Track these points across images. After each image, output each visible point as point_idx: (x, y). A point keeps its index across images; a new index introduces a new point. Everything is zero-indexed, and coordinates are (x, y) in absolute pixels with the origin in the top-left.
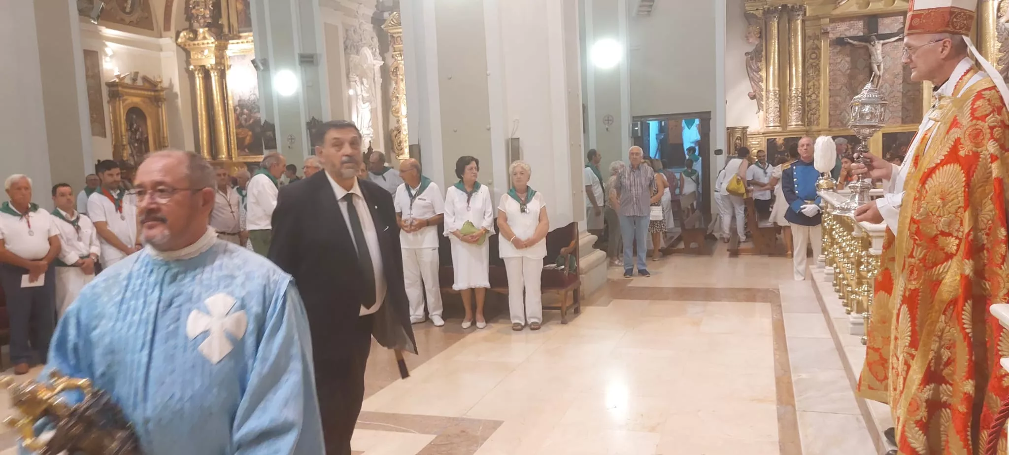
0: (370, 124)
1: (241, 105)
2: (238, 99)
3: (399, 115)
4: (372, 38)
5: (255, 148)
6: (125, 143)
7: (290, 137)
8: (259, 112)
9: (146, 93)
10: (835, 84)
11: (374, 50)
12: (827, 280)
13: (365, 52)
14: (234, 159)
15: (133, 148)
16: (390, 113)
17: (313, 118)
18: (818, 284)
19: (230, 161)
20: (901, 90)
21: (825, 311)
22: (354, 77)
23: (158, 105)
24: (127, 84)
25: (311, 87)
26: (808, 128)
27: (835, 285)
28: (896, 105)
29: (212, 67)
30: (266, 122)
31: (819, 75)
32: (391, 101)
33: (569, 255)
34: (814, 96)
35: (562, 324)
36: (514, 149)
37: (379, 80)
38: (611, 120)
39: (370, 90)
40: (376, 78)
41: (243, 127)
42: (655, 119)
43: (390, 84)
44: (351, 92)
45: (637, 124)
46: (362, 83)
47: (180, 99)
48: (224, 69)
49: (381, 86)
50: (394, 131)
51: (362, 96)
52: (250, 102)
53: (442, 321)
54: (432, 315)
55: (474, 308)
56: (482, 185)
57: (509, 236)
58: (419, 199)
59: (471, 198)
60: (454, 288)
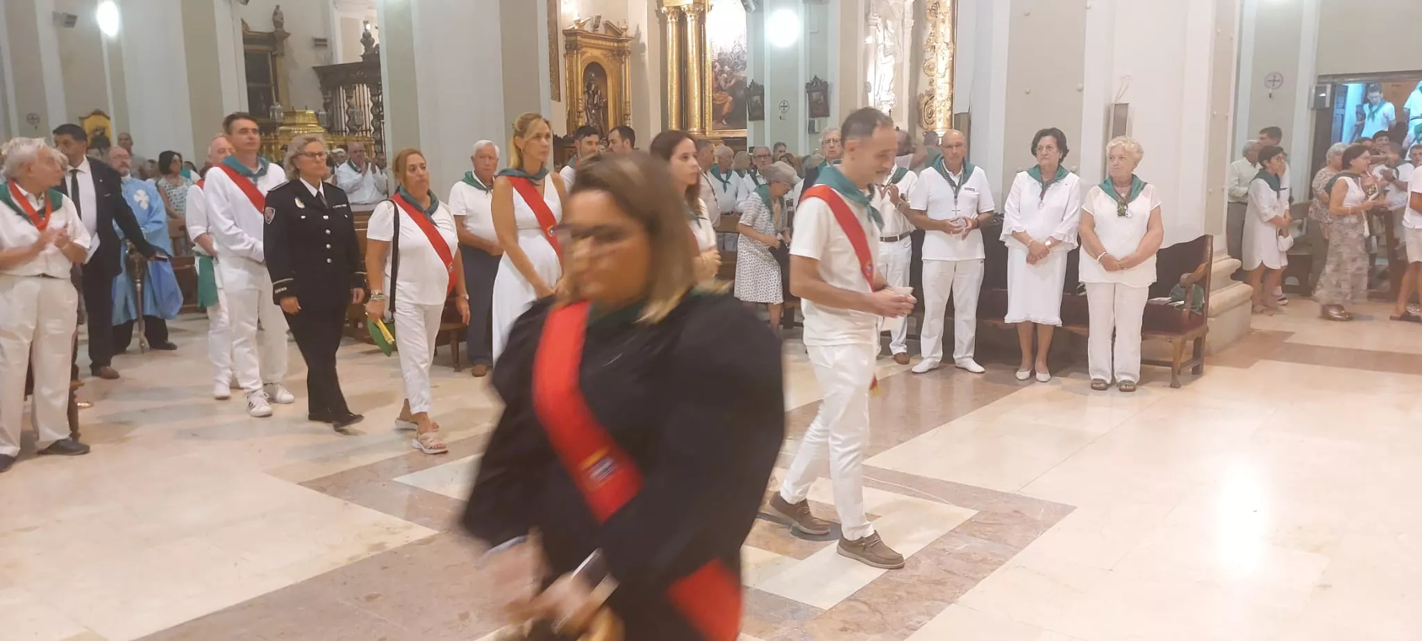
0: (892, 87)
1: (722, 60)
2: (719, 52)
3: (933, 73)
5: (736, 119)
6: (581, 109)
7: (782, 105)
8: (744, 69)
9: (608, 44)
14: (707, 133)
16: (922, 70)
17: (815, 77)
19: (702, 137)
22: (875, 19)
23: (621, 59)
24: (587, 32)
25: (816, 33)
29: (689, 8)
30: (753, 82)
32: (924, 52)
33: (1194, 285)
35: (1171, 386)
36: (1118, 121)
37: (910, 22)
38: (1279, 81)
39: (896, 37)
40: (906, 20)
41: (722, 90)
42: (1358, 79)
43: (925, 28)
44: (869, 40)
45: (1325, 88)
46: (886, 27)
47: (647, 52)
48: (704, 10)
49: (912, 32)
50: (924, 97)
51: (885, 45)
52: (733, 55)
53: (980, 367)
54: (963, 358)
55: (1034, 351)
56: (1071, 173)
57: (1096, 251)
58: (966, 188)
59: (1048, 191)
60: (1006, 320)
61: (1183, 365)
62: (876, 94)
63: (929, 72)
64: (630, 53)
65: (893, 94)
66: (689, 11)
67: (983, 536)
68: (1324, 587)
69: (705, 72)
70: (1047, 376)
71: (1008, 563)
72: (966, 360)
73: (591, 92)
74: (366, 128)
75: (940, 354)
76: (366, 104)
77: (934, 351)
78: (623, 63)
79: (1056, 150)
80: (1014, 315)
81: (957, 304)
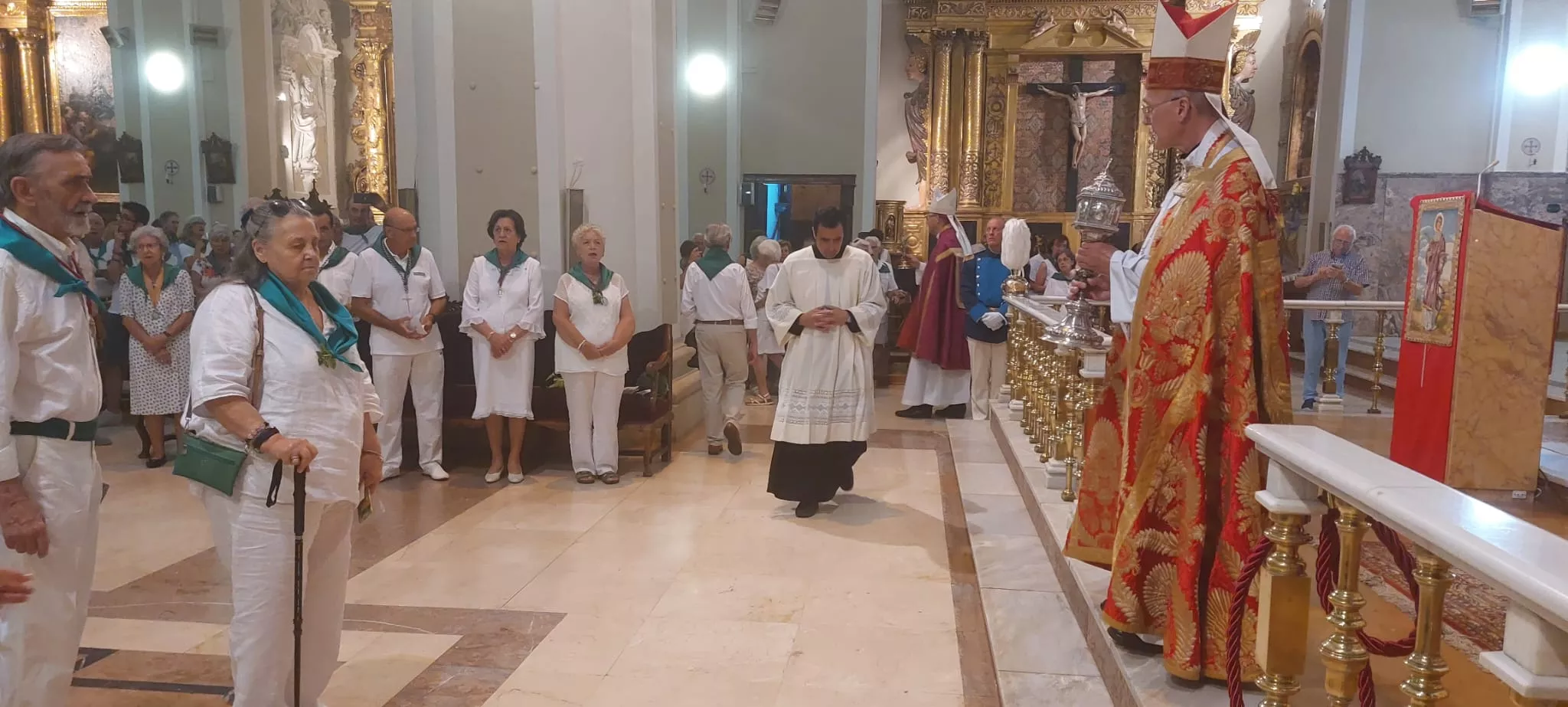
0: (314, 152)
1: (76, 103)
2: (71, 92)
3: (363, 141)
4: (321, 11)
5: (102, 182)
7: (169, 165)
8: (111, 118)
11: (324, 30)
13: (310, 35)
16: (350, 137)
17: (214, 135)
18: (1000, 422)
21: (1011, 459)
22: (288, 73)
25: (209, 80)
29: (22, 33)
30: (125, 136)
32: (352, 116)
33: (658, 373)
34: (994, 165)
35: (644, 476)
36: (574, 206)
37: (331, 81)
38: (711, 176)
39: (316, 98)
40: (326, 78)
43: (351, 90)
44: (283, 97)
45: (750, 186)
46: (302, 84)
48: (45, 38)
49: (334, 94)
50: (354, 168)
51: (302, 105)
52: (93, 100)
53: (444, 473)
54: (429, 463)
55: (506, 451)
56: (530, 258)
57: (574, 340)
58: (415, 274)
59: (507, 277)
60: (473, 417)
61: (654, 453)
62: (294, 160)
63: (359, 141)
65: (315, 161)
66: (22, 36)
67: (470, 664)
69: (50, 117)
70: (521, 476)
71: (501, 687)
72: (431, 466)
75: (401, 459)
77: (394, 455)
79: (514, 233)
80: (480, 411)
81: (417, 402)
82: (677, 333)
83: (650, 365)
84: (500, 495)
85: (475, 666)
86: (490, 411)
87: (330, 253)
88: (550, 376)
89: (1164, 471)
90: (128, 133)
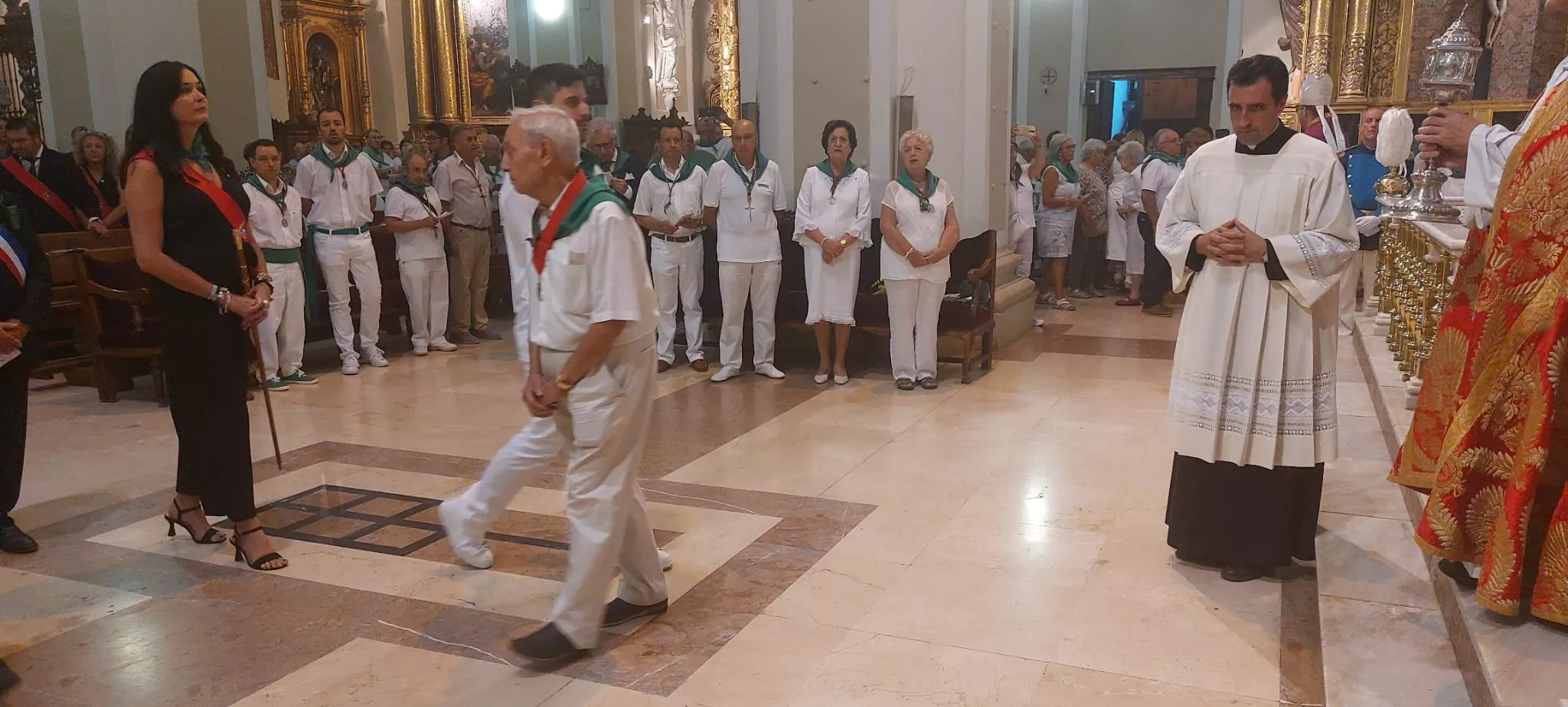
0: (674, 72)
1: (479, 35)
2: (475, 26)
3: (718, 58)
5: (499, 104)
6: (305, 88)
8: (506, 47)
9: (336, 11)
10: (1423, 29)
12: (1377, 334)
15: (317, 98)
16: (706, 57)
17: (589, 57)
18: (1364, 339)
19: (460, 123)
20: (1533, 42)
21: (1370, 378)
23: (354, 30)
26: (1371, 100)
27: (1389, 341)
28: (1522, 67)
30: (517, 63)
31: (1397, 13)
32: (708, 35)
33: (980, 281)
34: (1385, 48)
35: (963, 382)
36: (904, 113)
37: (690, 2)
38: (1053, 76)
39: (676, 19)
41: (481, 71)
42: (1123, 76)
43: (707, 9)
44: (647, 20)
45: (1095, 84)
46: (664, 7)
47: (386, 25)
49: (693, 12)
50: (709, 85)
51: (664, 26)
52: (492, 31)
53: (780, 372)
54: (762, 363)
55: (832, 354)
56: (859, 170)
57: (902, 247)
58: (759, 185)
59: (838, 186)
60: (806, 322)
61: (974, 361)
62: (657, 80)
63: (714, 59)
64: (365, 24)
65: (675, 80)
67: (788, 543)
68: (1102, 562)
69: (459, 49)
70: (845, 378)
71: (814, 566)
72: (765, 365)
73: (317, 68)
74: (15, 109)
75: (740, 361)
76: (14, 79)
77: (734, 357)
78: (356, 35)
79: (848, 143)
80: (812, 317)
81: (755, 307)
82: (1001, 239)
83: (972, 272)
84: (825, 395)
85: (793, 546)
86: (821, 317)
87: (681, 166)
88: (876, 284)
89: (1507, 386)
90: (519, 61)
